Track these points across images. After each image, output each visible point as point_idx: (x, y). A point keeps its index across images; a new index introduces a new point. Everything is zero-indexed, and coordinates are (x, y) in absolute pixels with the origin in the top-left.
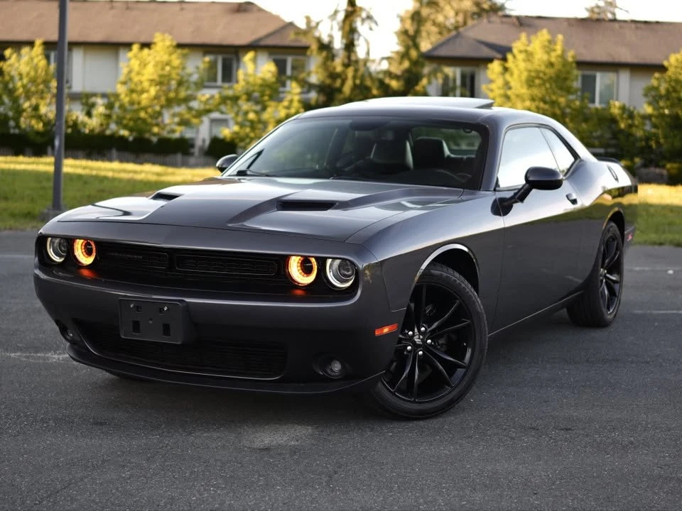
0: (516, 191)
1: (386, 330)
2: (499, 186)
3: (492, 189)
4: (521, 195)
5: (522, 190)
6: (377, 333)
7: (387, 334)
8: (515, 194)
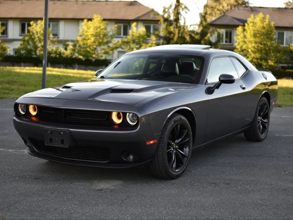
0: (215, 84)
1: (152, 142)
2: (208, 82)
3: (204, 84)
4: (217, 86)
5: (218, 84)
6: (148, 143)
7: (152, 144)
8: (215, 85)
